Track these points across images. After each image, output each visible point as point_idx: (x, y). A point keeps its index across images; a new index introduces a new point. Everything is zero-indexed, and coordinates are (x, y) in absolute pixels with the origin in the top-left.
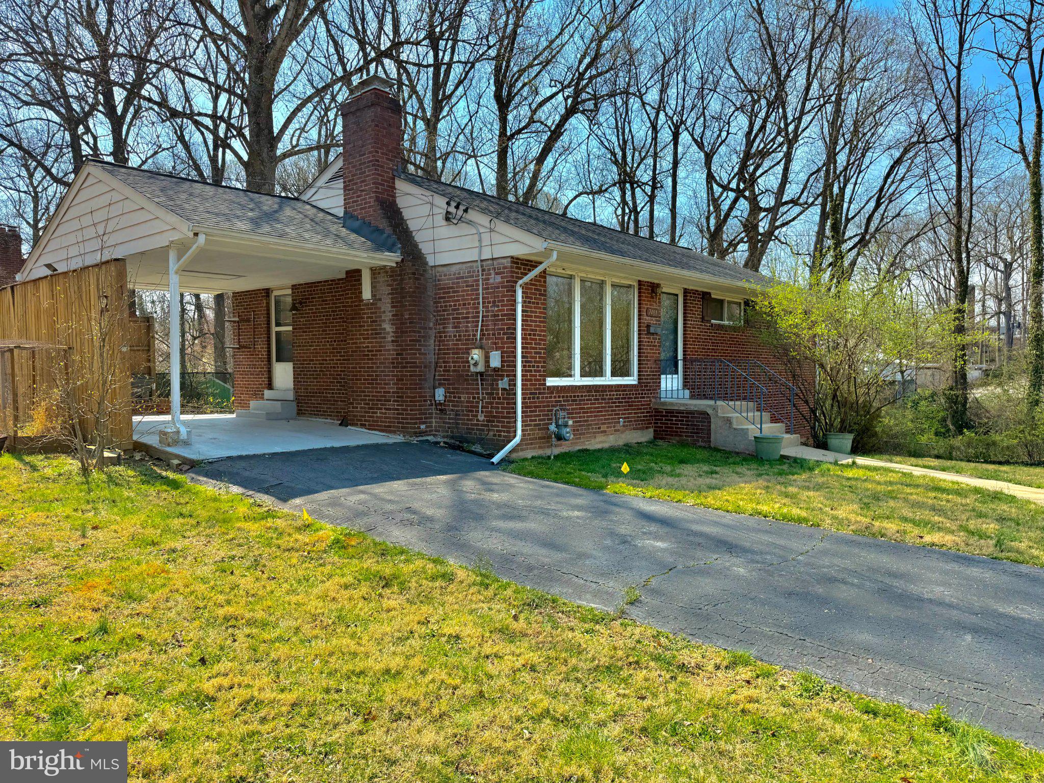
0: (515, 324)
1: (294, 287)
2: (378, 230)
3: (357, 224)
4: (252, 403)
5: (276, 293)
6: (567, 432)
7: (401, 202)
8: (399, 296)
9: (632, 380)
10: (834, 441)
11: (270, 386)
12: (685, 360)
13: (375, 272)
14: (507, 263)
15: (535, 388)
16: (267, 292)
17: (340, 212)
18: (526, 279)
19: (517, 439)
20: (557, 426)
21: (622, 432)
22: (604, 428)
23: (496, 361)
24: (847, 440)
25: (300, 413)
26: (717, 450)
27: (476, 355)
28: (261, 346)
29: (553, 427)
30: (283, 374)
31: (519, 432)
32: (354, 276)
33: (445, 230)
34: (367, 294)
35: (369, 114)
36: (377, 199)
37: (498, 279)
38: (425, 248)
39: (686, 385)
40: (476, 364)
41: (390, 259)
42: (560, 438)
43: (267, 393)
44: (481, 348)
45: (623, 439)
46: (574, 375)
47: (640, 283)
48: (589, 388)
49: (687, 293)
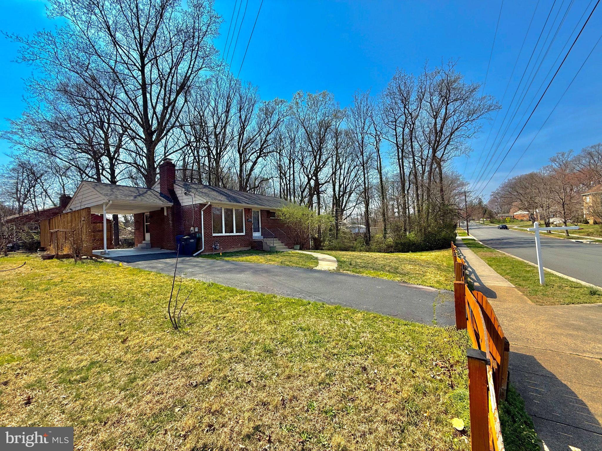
0: (201, 220)
1: (150, 212)
2: (169, 197)
3: (163, 196)
4: (139, 245)
5: (146, 214)
6: (218, 247)
7: (175, 190)
8: (173, 214)
9: (244, 234)
10: (295, 247)
11: (144, 240)
12: (261, 228)
13: (167, 208)
14: (198, 205)
15: (208, 235)
16: (144, 213)
17: (159, 192)
18: (204, 209)
19: (203, 250)
20: (215, 246)
21: (240, 247)
22: (233, 246)
23: (197, 230)
24: (298, 247)
25: (152, 247)
26: (264, 251)
27: (192, 228)
28: (142, 229)
29: (213, 246)
30: (148, 236)
31: (203, 248)
32: (162, 209)
33: (185, 197)
34: (165, 214)
35: (166, 167)
36: (168, 189)
37: (197, 209)
38: (181, 201)
39: (262, 235)
40: (192, 231)
41: (171, 204)
42: (215, 249)
43: (143, 242)
44: (193, 226)
45: (240, 249)
46: (222, 233)
47: (245, 209)
48: (228, 236)
49: (262, 211)
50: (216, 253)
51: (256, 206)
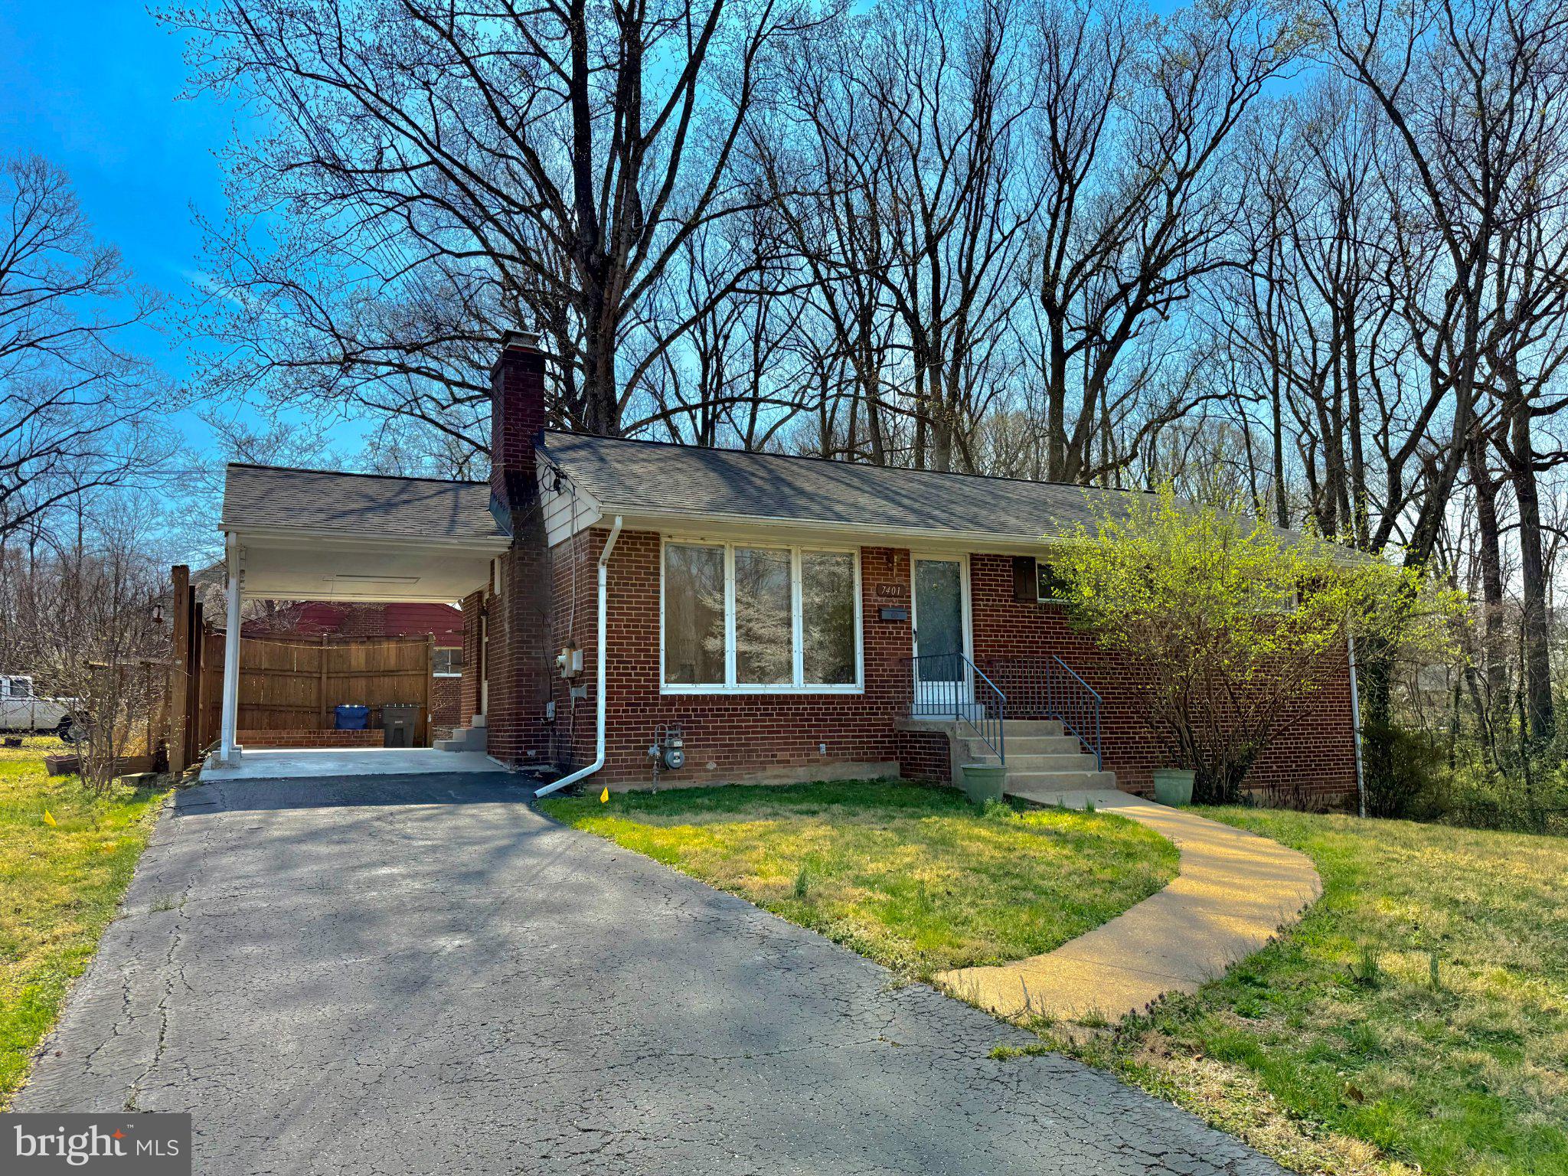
0: (598, 613)
2: (505, 510)
3: (496, 505)
4: (455, 732)
6: (676, 758)
7: (539, 474)
9: (856, 688)
11: (479, 710)
12: (976, 658)
13: (503, 559)
14: (587, 537)
16: (479, 596)
18: (605, 554)
19: (596, 766)
20: (661, 750)
21: (826, 764)
22: (781, 756)
23: (577, 664)
27: (563, 656)
29: (654, 751)
30: (485, 694)
31: (601, 756)
34: (497, 589)
36: (506, 474)
37: (584, 556)
38: (548, 527)
39: (981, 693)
40: (563, 668)
42: (664, 766)
43: (475, 720)
44: (571, 645)
45: (827, 773)
46: (722, 681)
47: (864, 551)
48: (749, 699)
49: (976, 560)
50: (666, 786)
51: (941, 533)
